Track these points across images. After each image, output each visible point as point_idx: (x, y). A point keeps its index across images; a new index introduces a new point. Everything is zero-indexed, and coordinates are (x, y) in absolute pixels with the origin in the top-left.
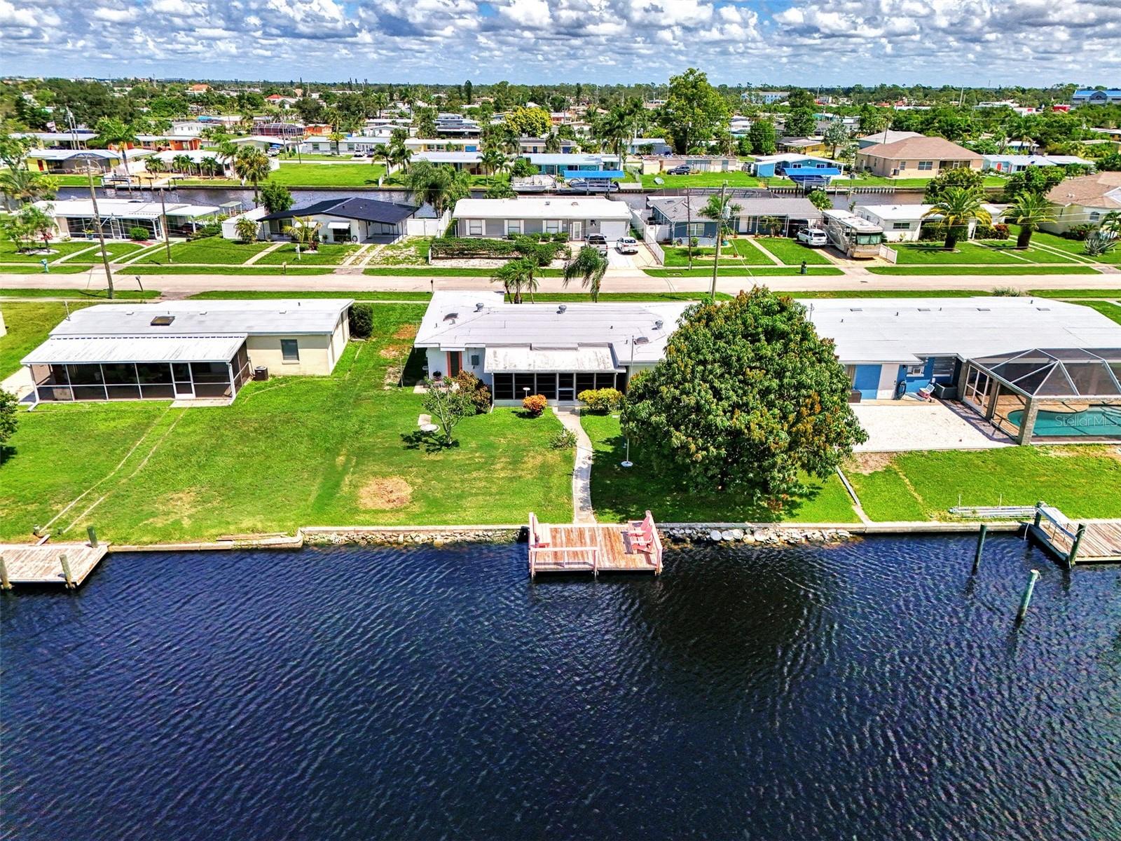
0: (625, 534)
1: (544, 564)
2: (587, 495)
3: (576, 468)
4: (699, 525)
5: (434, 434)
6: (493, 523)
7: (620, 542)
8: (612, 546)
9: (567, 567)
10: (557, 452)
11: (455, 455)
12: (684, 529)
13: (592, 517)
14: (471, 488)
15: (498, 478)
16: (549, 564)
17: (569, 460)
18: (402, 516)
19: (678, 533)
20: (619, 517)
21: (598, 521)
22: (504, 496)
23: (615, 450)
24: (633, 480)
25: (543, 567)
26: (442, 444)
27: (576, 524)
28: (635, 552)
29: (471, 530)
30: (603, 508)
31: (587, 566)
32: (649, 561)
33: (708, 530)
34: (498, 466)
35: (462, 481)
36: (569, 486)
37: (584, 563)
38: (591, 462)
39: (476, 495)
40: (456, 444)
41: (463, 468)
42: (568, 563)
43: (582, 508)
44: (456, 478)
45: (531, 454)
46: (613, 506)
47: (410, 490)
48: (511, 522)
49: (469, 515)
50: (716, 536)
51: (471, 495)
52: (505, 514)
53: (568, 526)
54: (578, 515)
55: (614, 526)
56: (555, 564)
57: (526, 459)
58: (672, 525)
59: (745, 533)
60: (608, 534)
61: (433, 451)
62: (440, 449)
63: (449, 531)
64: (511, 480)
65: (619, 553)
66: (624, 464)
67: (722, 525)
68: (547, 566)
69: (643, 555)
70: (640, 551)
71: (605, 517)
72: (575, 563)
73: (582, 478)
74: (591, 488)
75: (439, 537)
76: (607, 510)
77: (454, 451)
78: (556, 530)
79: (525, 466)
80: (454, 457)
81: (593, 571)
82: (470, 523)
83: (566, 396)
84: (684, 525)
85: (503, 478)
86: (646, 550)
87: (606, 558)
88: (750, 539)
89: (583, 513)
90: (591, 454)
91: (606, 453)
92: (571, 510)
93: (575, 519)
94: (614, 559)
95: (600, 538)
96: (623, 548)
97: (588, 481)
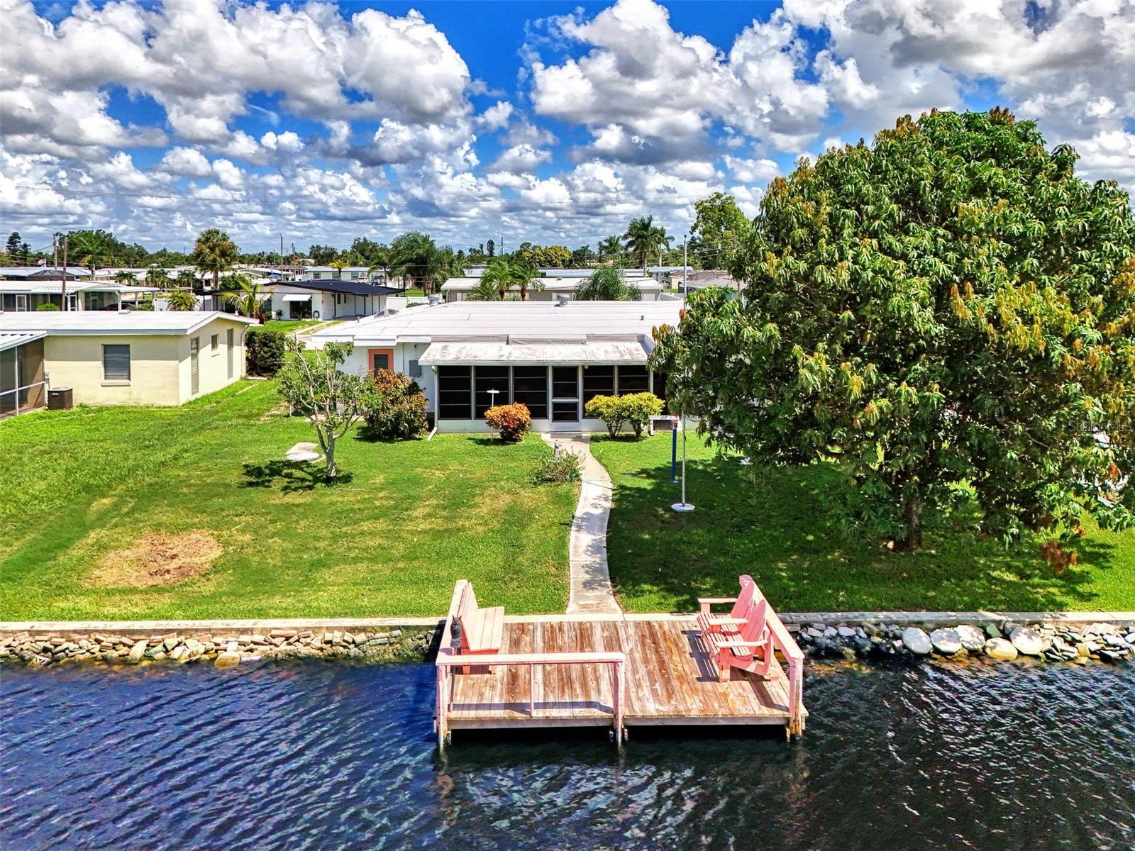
0: (694, 637)
1: (478, 707)
2: (600, 559)
3: (578, 513)
4: (870, 618)
5: (309, 466)
6: (373, 613)
7: (681, 652)
8: (662, 663)
9: (537, 714)
10: (542, 489)
11: (335, 496)
12: (835, 625)
13: (612, 601)
14: (349, 549)
15: (413, 533)
16: (490, 706)
17: (568, 501)
18: (166, 600)
19: (823, 635)
20: (673, 600)
21: (626, 609)
22: (416, 563)
23: (658, 486)
24: (699, 534)
25: (472, 714)
26: (316, 480)
27: (573, 615)
28: (726, 674)
29: (316, 630)
30: (637, 583)
31: (596, 713)
32: (765, 699)
33: (894, 628)
34: (419, 512)
35: (335, 538)
36: (562, 543)
37: (589, 705)
38: (609, 505)
39: (356, 560)
40: (347, 479)
41: (347, 515)
42: (545, 705)
43: (588, 585)
44: (324, 532)
45: (492, 491)
46: (656, 579)
47: (217, 553)
48: (417, 612)
49: (322, 599)
50: (918, 641)
51: (345, 560)
52: (409, 595)
53: (553, 619)
54: (578, 597)
55: (663, 618)
56: (508, 706)
57: (477, 500)
58: (804, 617)
59: (988, 637)
60: (650, 635)
61: (295, 490)
62: (311, 488)
63: (263, 631)
64: (437, 534)
65: (682, 679)
66: (677, 507)
67: (924, 615)
68: (483, 713)
69: (746, 684)
70: (739, 674)
71: (642, 600)
72: (563, 705)
73: (590, 530)
74: (609, 548)
75: (232, 646)
76: (646, 587)
77: (338, 489)
78: (522, 628)
79: (474, 511)
80: (334, 499)
81: (612, 727)
82: (318, 613)
83: (565, 414)
84: (833, 616)
85: (424, 532)
86: (752, 668)
87: (646, 691)
88: (1002, 649)
89: (591, 593)
90: (610, 493)
91: (641, 491)
92: (566, 588)
93: (572, 606)
94: (670, 695)
95: (630, 643)
96: (691, 667)
97: (603, 536)
